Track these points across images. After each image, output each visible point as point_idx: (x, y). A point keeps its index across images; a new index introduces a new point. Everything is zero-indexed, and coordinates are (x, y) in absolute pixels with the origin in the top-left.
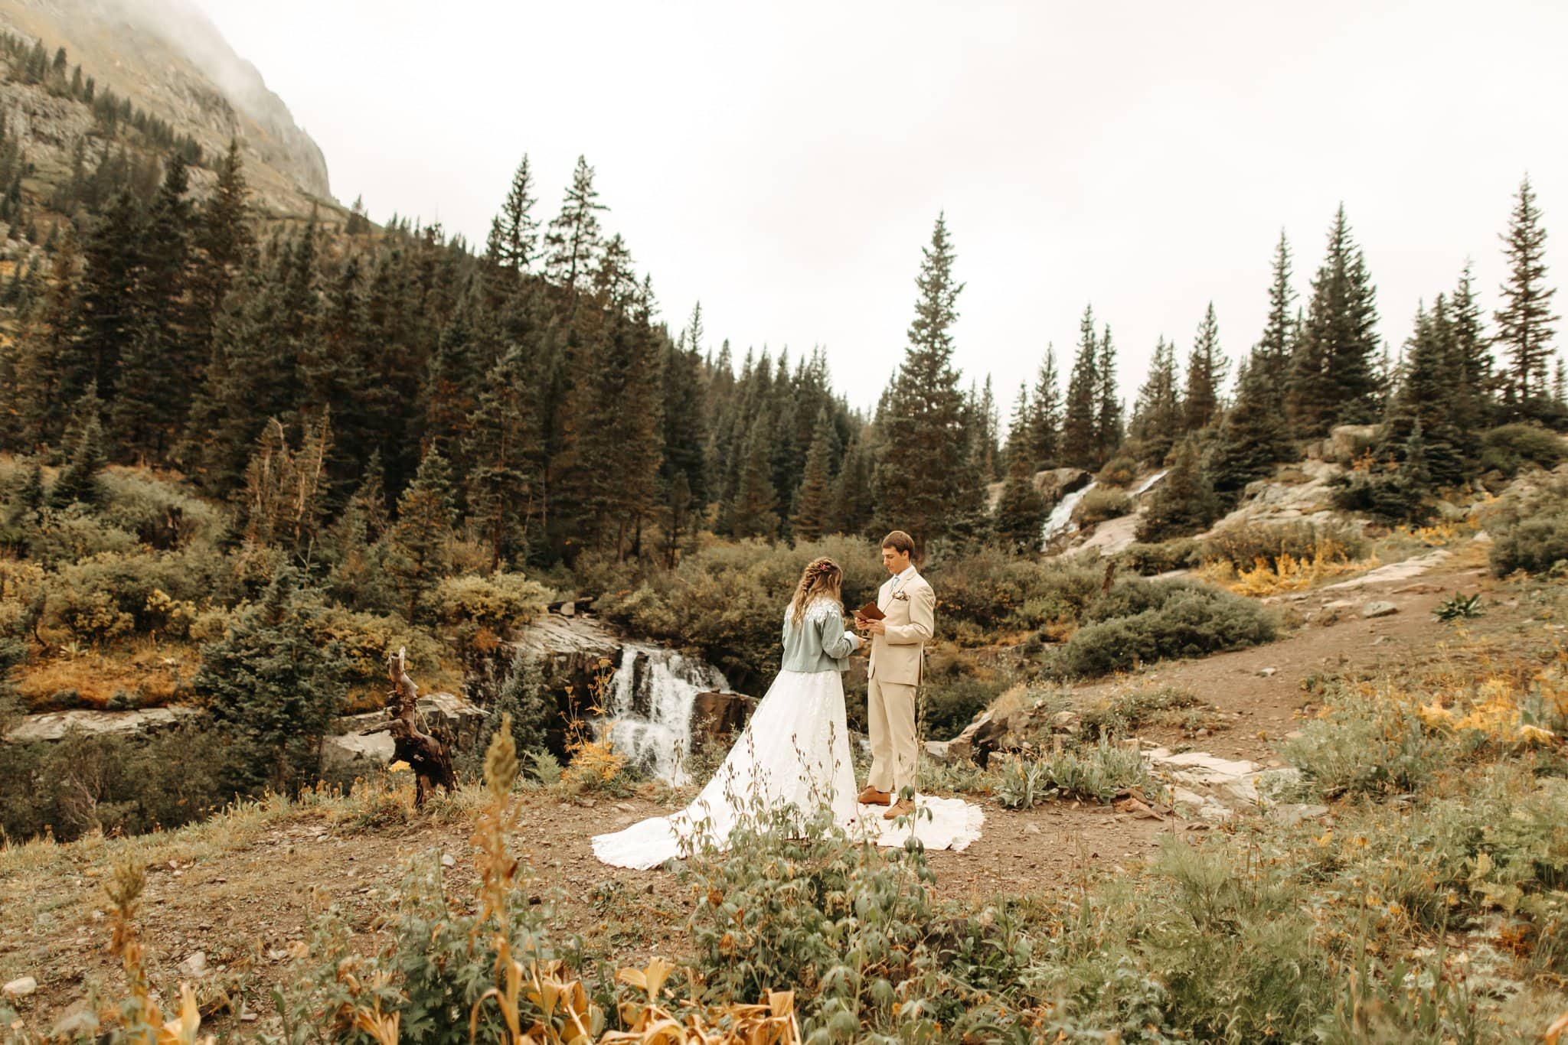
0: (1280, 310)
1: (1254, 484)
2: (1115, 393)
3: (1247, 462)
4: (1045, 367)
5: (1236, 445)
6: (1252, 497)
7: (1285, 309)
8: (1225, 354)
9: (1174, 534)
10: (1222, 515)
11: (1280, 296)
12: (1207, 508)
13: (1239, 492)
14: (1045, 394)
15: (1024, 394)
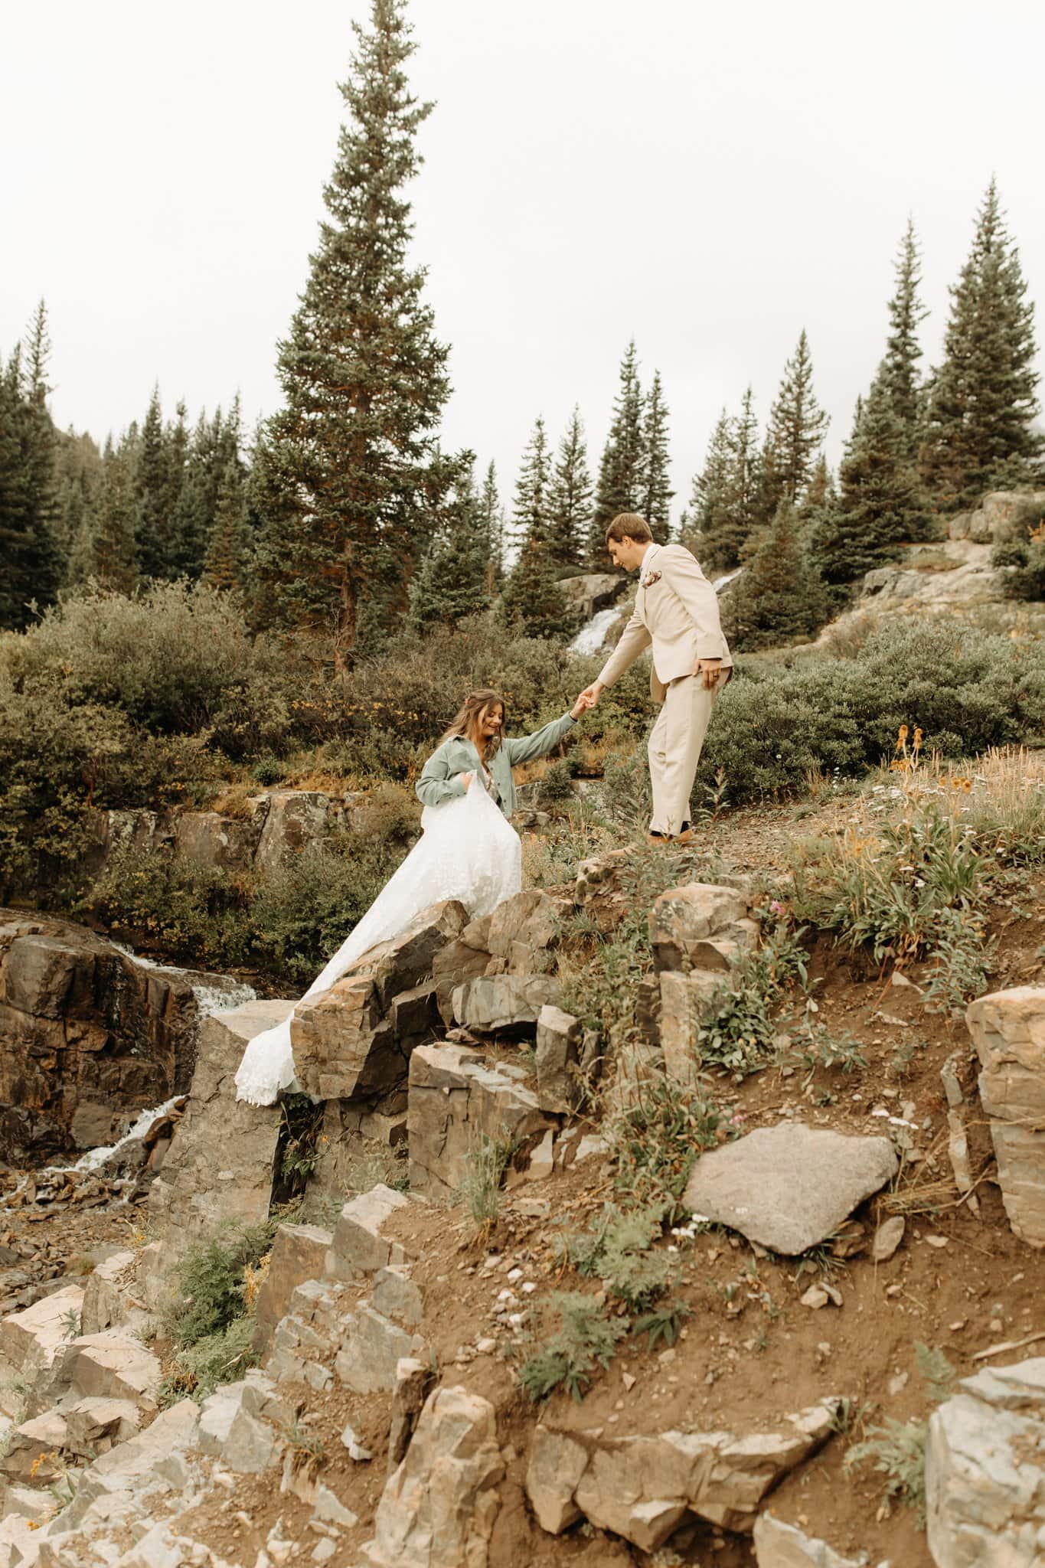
0: (904, 334)
1: (877, 572)
2: (666, 470)
3: (867, 539)
4: (570, 438)
5: (854, 515)
6: (876, 590)
7: (911, 334)
8: (820, 408)
9: (763, 645)
10: (830, 617)
11: (904, 315)
12: (811, 607)
13: (855, 585)
14: (569, 478)
15: (541, 437)
